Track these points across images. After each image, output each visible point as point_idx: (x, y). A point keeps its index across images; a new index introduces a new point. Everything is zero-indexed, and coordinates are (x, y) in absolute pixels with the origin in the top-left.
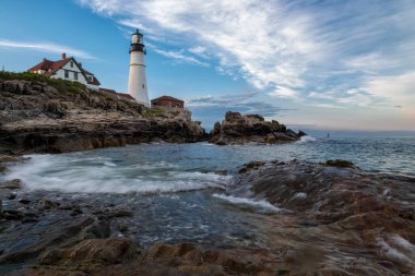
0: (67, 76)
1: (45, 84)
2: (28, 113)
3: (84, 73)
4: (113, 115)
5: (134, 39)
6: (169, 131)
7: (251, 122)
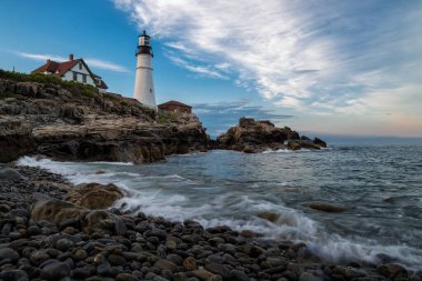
0: (75, 78)
1: (58, 86)
2: (45, 118)
3: (92, 76)
5: (141, 41)
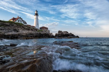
0: (19, 22)
1: (14, 24)
2: (10, 31)
3: (23, 21)
4: (30, 32)
5: (36, 12)
6: (44, 35)
7: (64, 33)
